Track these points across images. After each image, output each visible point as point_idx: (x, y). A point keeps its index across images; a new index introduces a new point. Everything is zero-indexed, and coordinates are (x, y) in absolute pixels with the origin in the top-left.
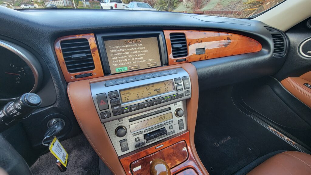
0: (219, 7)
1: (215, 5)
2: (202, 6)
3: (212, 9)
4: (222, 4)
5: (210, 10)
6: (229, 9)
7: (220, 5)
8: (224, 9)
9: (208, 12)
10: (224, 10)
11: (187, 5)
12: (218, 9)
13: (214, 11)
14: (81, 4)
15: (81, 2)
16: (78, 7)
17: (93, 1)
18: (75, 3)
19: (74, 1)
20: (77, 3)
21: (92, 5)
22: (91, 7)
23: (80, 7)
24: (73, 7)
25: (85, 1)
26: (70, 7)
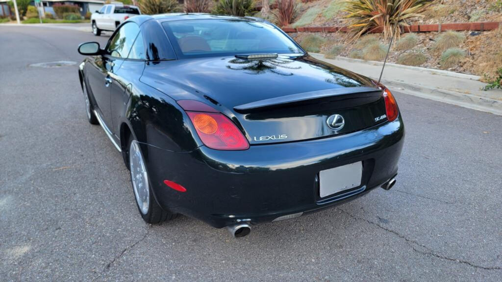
0: (320, 21)
1: (314, 17)
2: (293, 19)
3: (309, 24)
4: (325, 16)
5: (306, 26)
6: (334, 23)
7: (322, 18)
8: (326, 23)
9: (301, 29)
10: (327, 26)
11: (270, 17)
12: (318, 24)
13: (311, 28)
14: (32, 12)
15: (33, 7)
16: (25, 18)
17: (64, 6)
18: (19, 11)
19: (18, 5)
20: (23, 9)
21: (59, 14)
22: (57, 17)
23: (30, 18)
24: (14, 19)
25: (42, 4)
26: (6, 19)
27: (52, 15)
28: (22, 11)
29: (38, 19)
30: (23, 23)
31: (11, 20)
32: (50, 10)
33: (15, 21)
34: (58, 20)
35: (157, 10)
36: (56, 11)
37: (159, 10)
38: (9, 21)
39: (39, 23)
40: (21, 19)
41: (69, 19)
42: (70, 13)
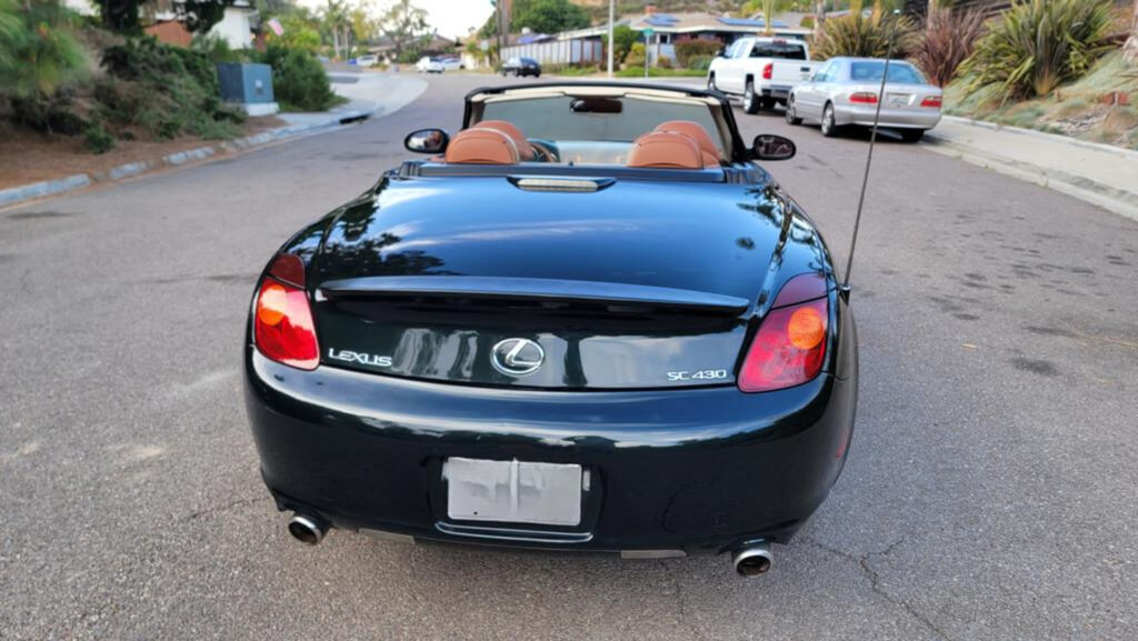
14: (637, 54)
15: (642, 45)
16: (623, 66)
17: (695, 41)
18: (616, 53)
19: (616, 41)
20: (624, 49)
21: (683, 57)
22: (678, 65)
23: (630, 66)
24: (604, 68)
25: (658, 40)
26: (592, 69)
27: (669, 61)
28: (622, 53)
29: (642, 69)
30: (617, 76)
31: (599, 70)
32: (669, 50)
33: (605, 73)
34: (677, 71)
35: (857, 47)
36: (679, 52)
37: (862, 46)
38: (595, 72)
39: (643, 76)
40: (616, 68)
41: (696, 68)
42: (702, 56)
